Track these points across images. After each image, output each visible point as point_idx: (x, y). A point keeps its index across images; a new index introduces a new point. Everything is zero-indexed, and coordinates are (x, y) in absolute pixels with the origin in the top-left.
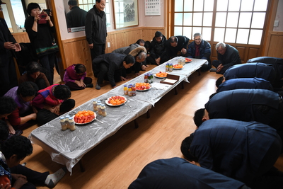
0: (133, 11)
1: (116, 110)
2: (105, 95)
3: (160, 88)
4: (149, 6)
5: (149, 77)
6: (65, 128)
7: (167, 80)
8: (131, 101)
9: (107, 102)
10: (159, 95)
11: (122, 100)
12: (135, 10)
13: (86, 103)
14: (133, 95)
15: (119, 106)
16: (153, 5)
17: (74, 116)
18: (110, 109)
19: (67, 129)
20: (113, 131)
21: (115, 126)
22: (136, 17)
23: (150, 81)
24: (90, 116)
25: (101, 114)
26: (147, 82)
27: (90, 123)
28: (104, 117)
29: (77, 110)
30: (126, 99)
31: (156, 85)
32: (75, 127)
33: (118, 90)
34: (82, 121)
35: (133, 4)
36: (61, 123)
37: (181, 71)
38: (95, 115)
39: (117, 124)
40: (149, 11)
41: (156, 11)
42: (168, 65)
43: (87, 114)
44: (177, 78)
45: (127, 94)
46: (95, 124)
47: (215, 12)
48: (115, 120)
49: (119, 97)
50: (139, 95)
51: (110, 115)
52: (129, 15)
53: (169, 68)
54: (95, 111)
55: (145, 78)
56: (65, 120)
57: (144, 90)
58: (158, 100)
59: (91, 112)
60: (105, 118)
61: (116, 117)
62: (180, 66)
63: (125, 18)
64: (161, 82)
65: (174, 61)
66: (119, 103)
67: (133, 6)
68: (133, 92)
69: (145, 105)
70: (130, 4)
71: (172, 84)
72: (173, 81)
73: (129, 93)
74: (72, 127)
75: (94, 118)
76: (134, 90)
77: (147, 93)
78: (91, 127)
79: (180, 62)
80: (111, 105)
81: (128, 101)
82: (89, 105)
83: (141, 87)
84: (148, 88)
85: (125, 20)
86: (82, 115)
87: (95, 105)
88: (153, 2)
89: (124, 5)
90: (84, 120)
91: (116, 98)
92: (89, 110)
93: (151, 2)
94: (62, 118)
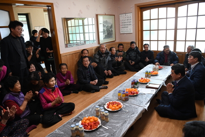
0: (112, 31)
1: (116, 115)
2: (101, 100)
3: (148, 93)
4: (124, 26)
5: (135, 84)
6: (75, 135)
7: (151, 85)
8: (127, 106)
9: (106, 107)
10: (148, 99)
11: (119, 106)
12: (113, 29)
13: (87, 108)
14: (126, 100)
15: (119, 110)
16: (127, 26)
17: (80, 122)
18: (111, 114)
19: (77, 135)
21: (120, 132)
22: (114, 35)
23: (136, 86)
24: (96, 123)
25: (105, 120)
26: (134, 87)
27: (97, 129)
28: (107, 122)
29: (81, 115)
30: (122, 104)
31: (142, 90)
32: (84, 134)
33: (110, 95)
34: (89, 127)
35: (112, 25)
36: (72, 131)
38: (99, 121)
39: (121, 130)
40: (123, 30)
41: (129, 30)
42: (147, 72)
43: (92, 120)
45: (120, 99)
46: (101, 130)
47: (176, 30)
48: (118, 125)
49: (116, 103)
50: (131, 100)
51: (112, 121)
52: (109, 34)
53: (148, 74)
54: (97, 116)
55: (132, 84)
56: (75, 128)
57: (135, 95)
58: (149, 104)
59: (95, 118)
60: (108, 124)
61: (118, 123)
62: (156, 72)
63: (106, 36)
64: (147, 87)
65: (149, 68)
66: (115, 108)
67: (111, 27)
68: (126, 97)
69: (140, 110)
70: (110, 25)
71: (157, 88)
73: (123, 98)
74: (82, 134)
75: (99, 123)
76: (127, 95)
77: (137, 98)
78: (98, 133)
79: (155, 69)
80: (110, 110)
81: (125, 106)
82: (90, 110)
83: (132, 93)
84: (137, 93)
85: (106, 37)
86: (88, 122)
87: (98, 111)
88: (127, 24)
89: (104, 26)
90: (91, 126)
91: (113, 103)
92: (92, 115)
93: (125, 24)
94: (73, 126)
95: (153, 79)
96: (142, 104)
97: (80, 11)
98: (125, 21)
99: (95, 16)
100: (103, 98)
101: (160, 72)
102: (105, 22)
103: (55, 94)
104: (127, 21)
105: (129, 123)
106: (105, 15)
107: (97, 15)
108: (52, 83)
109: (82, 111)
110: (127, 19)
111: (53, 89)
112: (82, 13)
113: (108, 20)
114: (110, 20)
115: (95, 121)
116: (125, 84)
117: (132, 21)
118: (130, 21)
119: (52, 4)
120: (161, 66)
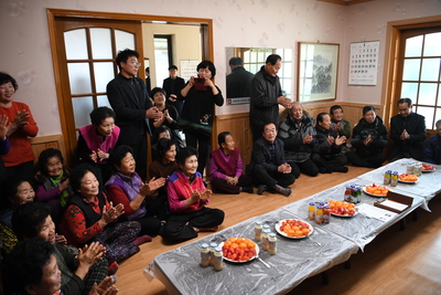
0: (329, 78)
1: (293, 246)
2: (274, 214)
3: (375, 217)
4: (357, 69)
5: (353, 193)
6: (207, 263)
7: (388, 203)
8: (320, 234)
9: (278, 227)
10: (373, 229)
11: (305, 230)
12: (333, 75)
13: (243, 223)
14: (324, 222)
15: (298, 240)
16: (364, 69)
17: (222, 244)
18: (283, 242)
19: (210, 265)
20: (286, 287)
21: (290, 277)
22: (333, 87)
23: (355, 199)
24: (249, 251)
25: (268, 249)
26: (349, 200)
27: (249, 263)
28: (272, 255)
29: (227, 232)
30: (311, 228)
31: (365, 208)
32: (223, 265)
33: (295, 207)
34: (235, 255)
35: (330, 66)
36: (202, 254)
37: (413, 188)
38: (257, 249)
39: (294, 274)
40: (355, 78)
41: (368, 78)
42: (389, 173)
43: (243, 245)
44: (407, 200)
45: (312, 218)
46: (256, 265)
48: (291, 265)
49: (300, 223)
50: (335, 225)
51: (282, 255)
52: (322, 83)
53: (391, 179)
54: (257, 241)
55: (347, 193)
56: (208, 250)
57: (345, 216)
58: (371, 239)
59: (252, 243)
60: (273, 258)
61: (292, 261)
62: (411, 177)
63: (313, 87)
64: (376, 205)
65: (400, 166)
66: (298, 233)
67: (329, 69)
68: (325, 216)
69: (346, 246)
70: (326, 65)
71: (398, 212)
72: (401, 207)
73: (318, 217)
74: (219, 264)
75: (254, 253)
76: (327, 213)
77: (349, 222)
78: (249, 270)
79: (412, 170)
80: (285, 235)
81: (316, 233)
82: (248, 227)
83: (339, 210)
84: (351, 213)
85: (314, 90)
86: (235, 246)
87: (259, 232)
88: (365, 64)
89: (315, 67)
90: (239, 254)
91: (293, 224)
92: (248, 237)
93: (362, 64)
94: (205, 245)
95: (400, 190)
96: (356, 236)
97: (264, 34)
98: (362, 59)
99: (294, 46)
100: (280, 210)
101: (423, 180)
102: (317, 59)
103: (194, 188)
104: (365, 58)
105: (312, 266)
106: (318, 43)
107: (299, 44)
108: (190, 165)
109: (232, 227)
110: (366, 54)
111: (193, 179)
112: (267, 38)
113: (323, 55)
114: (329, 55)
115: (249, 248)
116: (331, 191)
117: (377, 58)
118: (373, 58)
119: (211, 21)
120: (432, 165)
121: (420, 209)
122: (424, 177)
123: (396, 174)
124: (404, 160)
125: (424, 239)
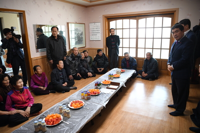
0: (82, 38)
1: (77, 112)
2: (66, 100)
3: (108, 93)
4: (93, 34)
5: (98, 85)
6: (38, 130)
7: (111, 86)
8: (88, 104)
9: (69, 105)
10: (108, 98)
11: (81, 104)
12: (84, 36)
13: (52, 107)
14: (88, 99)
15: (79, 109)
16: (96, 34)
17: (44, 119)
18: (73, 111)
19: (40, 131)
20: (78, 130)
21: (79, 126)
22: (84, 42)
23: (99, 87)
24: (58, 119)
25: (67, 116)
26: (97, 88)
27: (59, 124)
28: (69, 118)
29: (46, 113)
30: (84, 102)
31: (103, 90)
32: (47, 129)
33: (74, 96)
34: (52, 123)
36: (35, 126)
37: (119, 79)
38: (62, 117)
39: (80, 124)
40: (93, 38)
41: (97, 37)
42: (110, 75)
43: (55, 117)
44: (118, 84)
45: (83, 98)
46: (62, 125)
47: (137, 38)
48: (78, 120)
49: (78, 102)
50: (93, 99)
51: (73, 117)
52: (79, 40)
53: (111, 77)
54: (61, 114)
55: (95, 85)
56: (38, 123)
57: (96, 95)
58: (108, 102)
59: (58, 115)
60: (69, 119)
61: (78, 118)
62: (118, 75)
63: (76, 42)
64: (107, 88)
65: (114, 71)
66: (79, 106)
67: (82, 34)
68: (89, 96)
69: (99, 107)
70: (80, 33)
71: (115, 89)
72: (116, 87)
73: (86, 97)
74: (44, 129)
75: (61, 119)
76: (89, 95)
77: (98, 97)
78: (59, 127)
79: (118, 72)
80: (73, 108)
81: (86, 104)
82: (55, 108)
83: (94, 93)
84: (98, 93)
85: (76, 43)
86: (51, 118)
87: (61, 109)
88: (96, 32)
89: (75, 33)
90: (53, 122)
91: (76, 102)
92: (56, 113)
93: (94, 32)
94: (36, 122)
95: (115, 81)
96: (102, 102)
97: (52, 19)
98: (94, 30)
99: (66, 24)
100: (69, 97)
101: (122, 75)
102: (76, 30)
103: (24, 95)
104: (96, 30)
105: (87, 118)
106: (76, 23)
107: (68, 23)
109: (47, 110)
110: (96, 27)
112: (53, 21)
113: (79, 28)
114: (81, 28)
115: (58, 117)
116: (89, 86)
117: (100, 29)
118: (98, 29)
119: (24, 11)
120: (124, 70)
121: (122, 87)
122: (122, 74)
123: (112, 74)
124: (115, 69)
125: (125, 97)
